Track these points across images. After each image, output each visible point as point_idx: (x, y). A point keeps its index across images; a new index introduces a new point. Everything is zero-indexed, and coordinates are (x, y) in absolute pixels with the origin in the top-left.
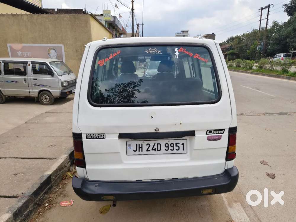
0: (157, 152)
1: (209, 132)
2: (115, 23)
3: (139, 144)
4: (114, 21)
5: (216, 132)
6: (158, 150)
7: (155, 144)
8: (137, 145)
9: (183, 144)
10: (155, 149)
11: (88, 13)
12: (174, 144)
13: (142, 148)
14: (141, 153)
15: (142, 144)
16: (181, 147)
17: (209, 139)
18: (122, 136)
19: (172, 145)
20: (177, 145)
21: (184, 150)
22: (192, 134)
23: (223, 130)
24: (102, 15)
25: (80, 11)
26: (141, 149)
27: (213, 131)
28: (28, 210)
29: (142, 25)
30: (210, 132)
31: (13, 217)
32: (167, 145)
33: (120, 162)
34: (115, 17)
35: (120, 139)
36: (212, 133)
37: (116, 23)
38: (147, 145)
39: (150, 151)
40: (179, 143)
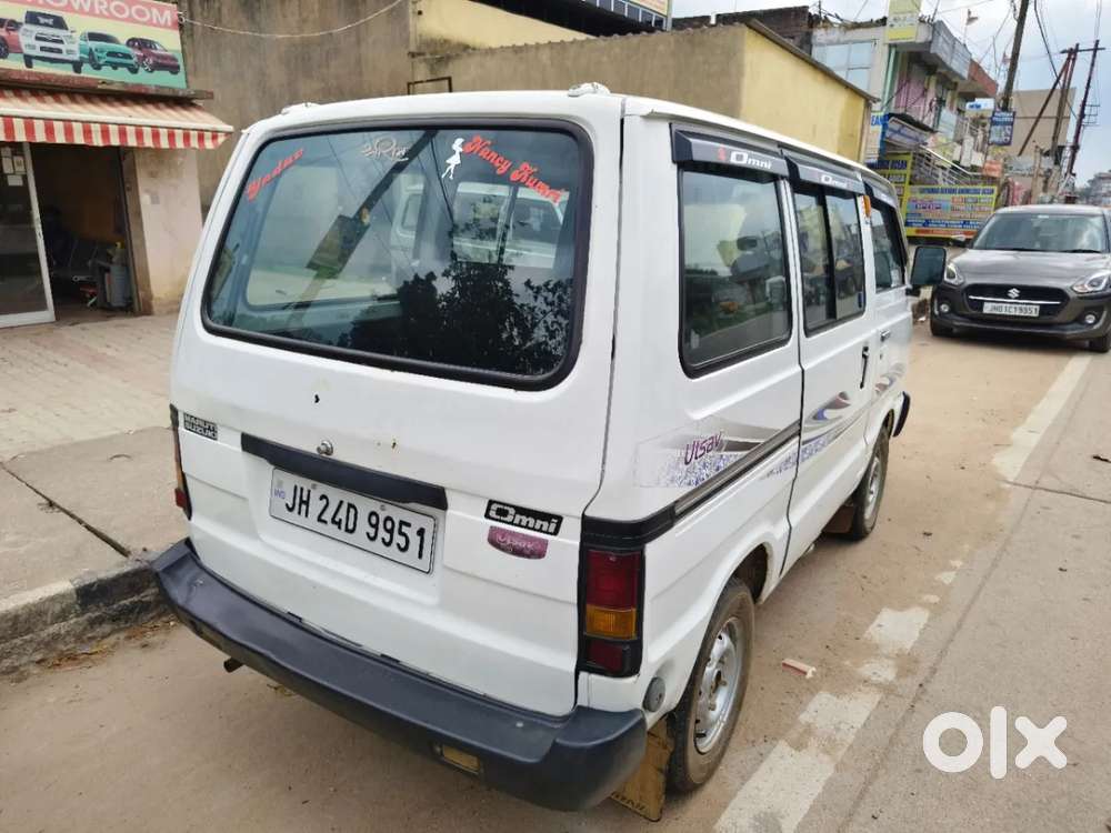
0: (341, 534)
1: (496, 509)
2: (932, 51)
3: (302, 489)
4: (929, 44)
5: (525, 520)
6: (347, 530)
7: (341, 502)
8: (296, 488)
9: (421, 532)
10: (340, 520)
11: (830, 17)
12: (393, 523)
13: (307, 503)
14: (300, 520)
15: (309, 491)
16: (415, 540)
17: (495, 541)
18: (251, 444)
19: (389, 525)
20: (404, 529)
21: (420, 556)
22: (435, 497)
23: (553, 521)
24: (883, 21)
25: (796, 15)
26: (304, 507)
27: (512, 511)
28: (135, 599)
29: (1096, 49)
30: (502, 513)
31: (75, 596)
32: (374, 520)
33: (251, 531)
34: (936, 27)
35: (246, 453)
36: (509, 518)
37: (941, 49)
38: (321, 499)
39: (325, 522)
40: (408, 525)
